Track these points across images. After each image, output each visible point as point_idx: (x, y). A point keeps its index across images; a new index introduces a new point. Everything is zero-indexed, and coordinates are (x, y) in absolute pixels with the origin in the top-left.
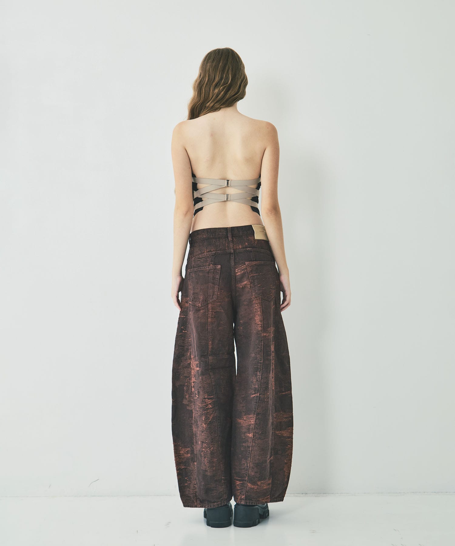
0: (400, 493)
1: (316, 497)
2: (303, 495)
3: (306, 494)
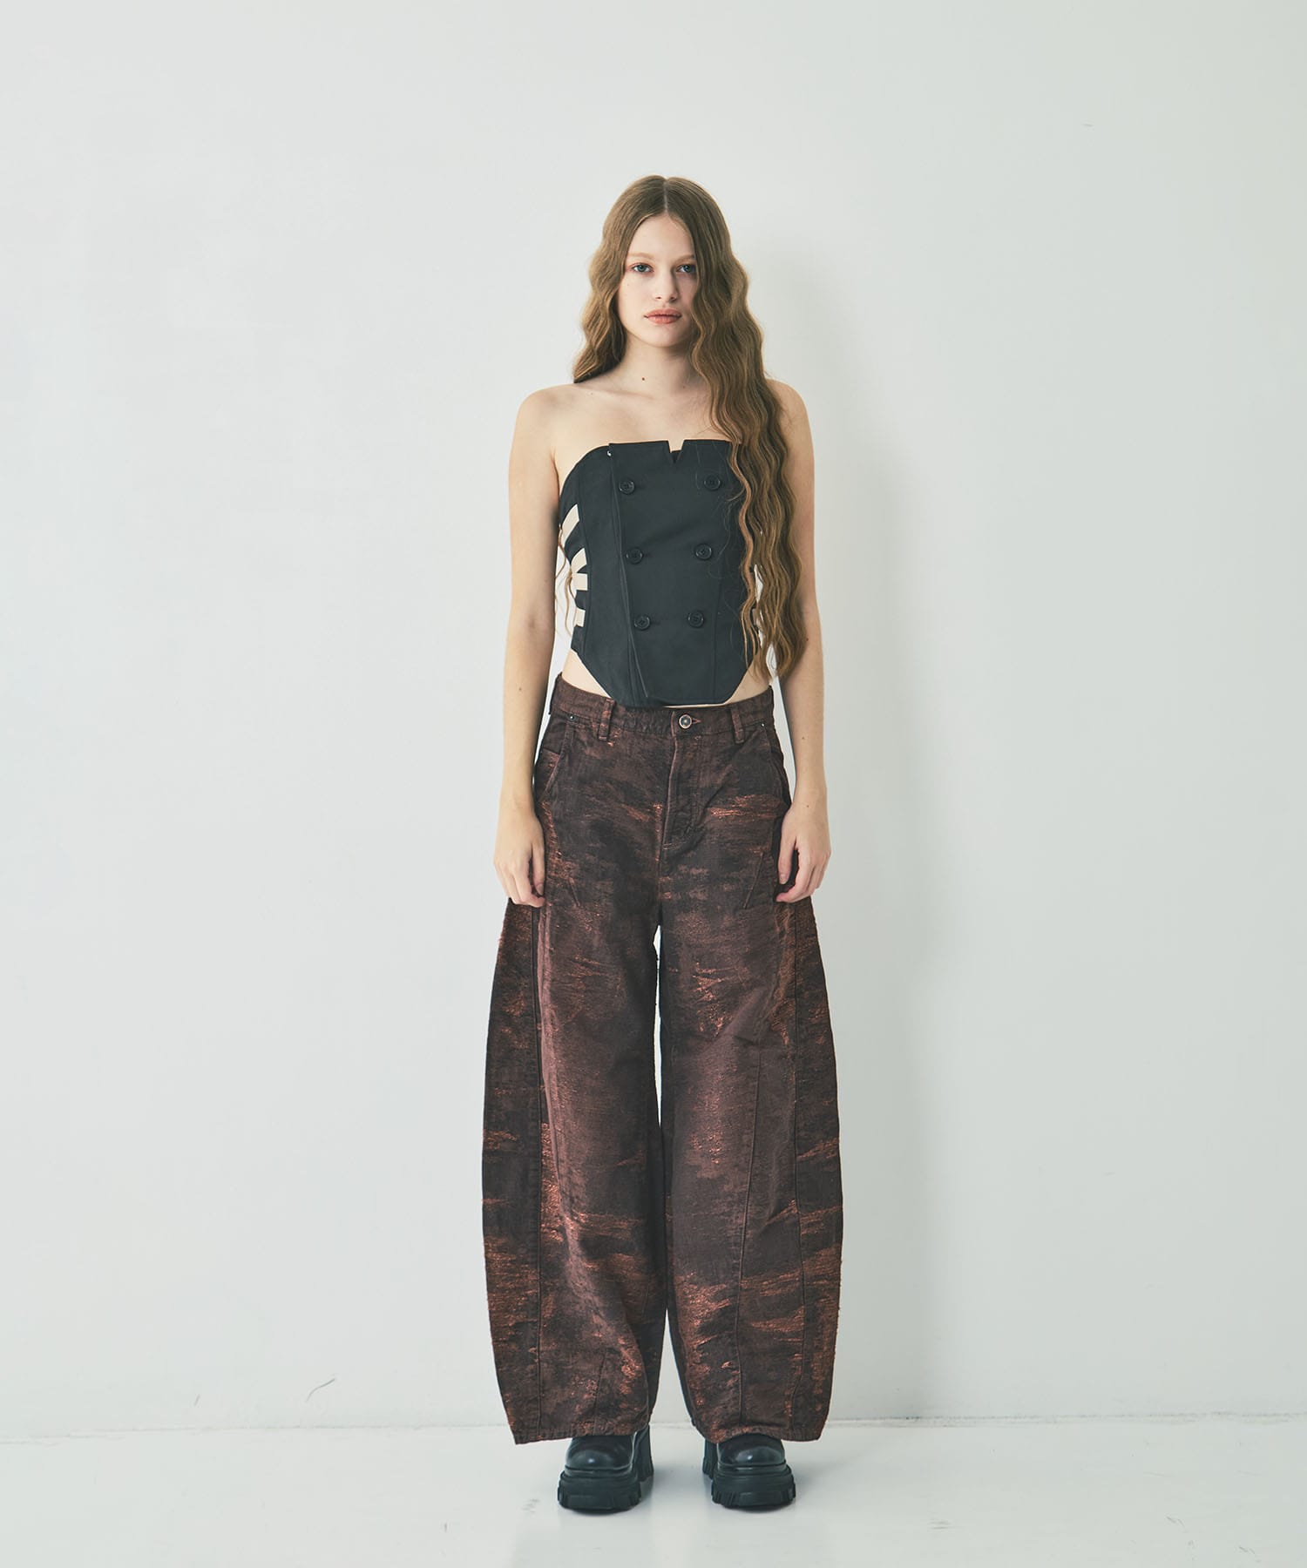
0: (1181, 1414)
1: (945, 1426)
2: (908, 1421)
3: (918, 1418)
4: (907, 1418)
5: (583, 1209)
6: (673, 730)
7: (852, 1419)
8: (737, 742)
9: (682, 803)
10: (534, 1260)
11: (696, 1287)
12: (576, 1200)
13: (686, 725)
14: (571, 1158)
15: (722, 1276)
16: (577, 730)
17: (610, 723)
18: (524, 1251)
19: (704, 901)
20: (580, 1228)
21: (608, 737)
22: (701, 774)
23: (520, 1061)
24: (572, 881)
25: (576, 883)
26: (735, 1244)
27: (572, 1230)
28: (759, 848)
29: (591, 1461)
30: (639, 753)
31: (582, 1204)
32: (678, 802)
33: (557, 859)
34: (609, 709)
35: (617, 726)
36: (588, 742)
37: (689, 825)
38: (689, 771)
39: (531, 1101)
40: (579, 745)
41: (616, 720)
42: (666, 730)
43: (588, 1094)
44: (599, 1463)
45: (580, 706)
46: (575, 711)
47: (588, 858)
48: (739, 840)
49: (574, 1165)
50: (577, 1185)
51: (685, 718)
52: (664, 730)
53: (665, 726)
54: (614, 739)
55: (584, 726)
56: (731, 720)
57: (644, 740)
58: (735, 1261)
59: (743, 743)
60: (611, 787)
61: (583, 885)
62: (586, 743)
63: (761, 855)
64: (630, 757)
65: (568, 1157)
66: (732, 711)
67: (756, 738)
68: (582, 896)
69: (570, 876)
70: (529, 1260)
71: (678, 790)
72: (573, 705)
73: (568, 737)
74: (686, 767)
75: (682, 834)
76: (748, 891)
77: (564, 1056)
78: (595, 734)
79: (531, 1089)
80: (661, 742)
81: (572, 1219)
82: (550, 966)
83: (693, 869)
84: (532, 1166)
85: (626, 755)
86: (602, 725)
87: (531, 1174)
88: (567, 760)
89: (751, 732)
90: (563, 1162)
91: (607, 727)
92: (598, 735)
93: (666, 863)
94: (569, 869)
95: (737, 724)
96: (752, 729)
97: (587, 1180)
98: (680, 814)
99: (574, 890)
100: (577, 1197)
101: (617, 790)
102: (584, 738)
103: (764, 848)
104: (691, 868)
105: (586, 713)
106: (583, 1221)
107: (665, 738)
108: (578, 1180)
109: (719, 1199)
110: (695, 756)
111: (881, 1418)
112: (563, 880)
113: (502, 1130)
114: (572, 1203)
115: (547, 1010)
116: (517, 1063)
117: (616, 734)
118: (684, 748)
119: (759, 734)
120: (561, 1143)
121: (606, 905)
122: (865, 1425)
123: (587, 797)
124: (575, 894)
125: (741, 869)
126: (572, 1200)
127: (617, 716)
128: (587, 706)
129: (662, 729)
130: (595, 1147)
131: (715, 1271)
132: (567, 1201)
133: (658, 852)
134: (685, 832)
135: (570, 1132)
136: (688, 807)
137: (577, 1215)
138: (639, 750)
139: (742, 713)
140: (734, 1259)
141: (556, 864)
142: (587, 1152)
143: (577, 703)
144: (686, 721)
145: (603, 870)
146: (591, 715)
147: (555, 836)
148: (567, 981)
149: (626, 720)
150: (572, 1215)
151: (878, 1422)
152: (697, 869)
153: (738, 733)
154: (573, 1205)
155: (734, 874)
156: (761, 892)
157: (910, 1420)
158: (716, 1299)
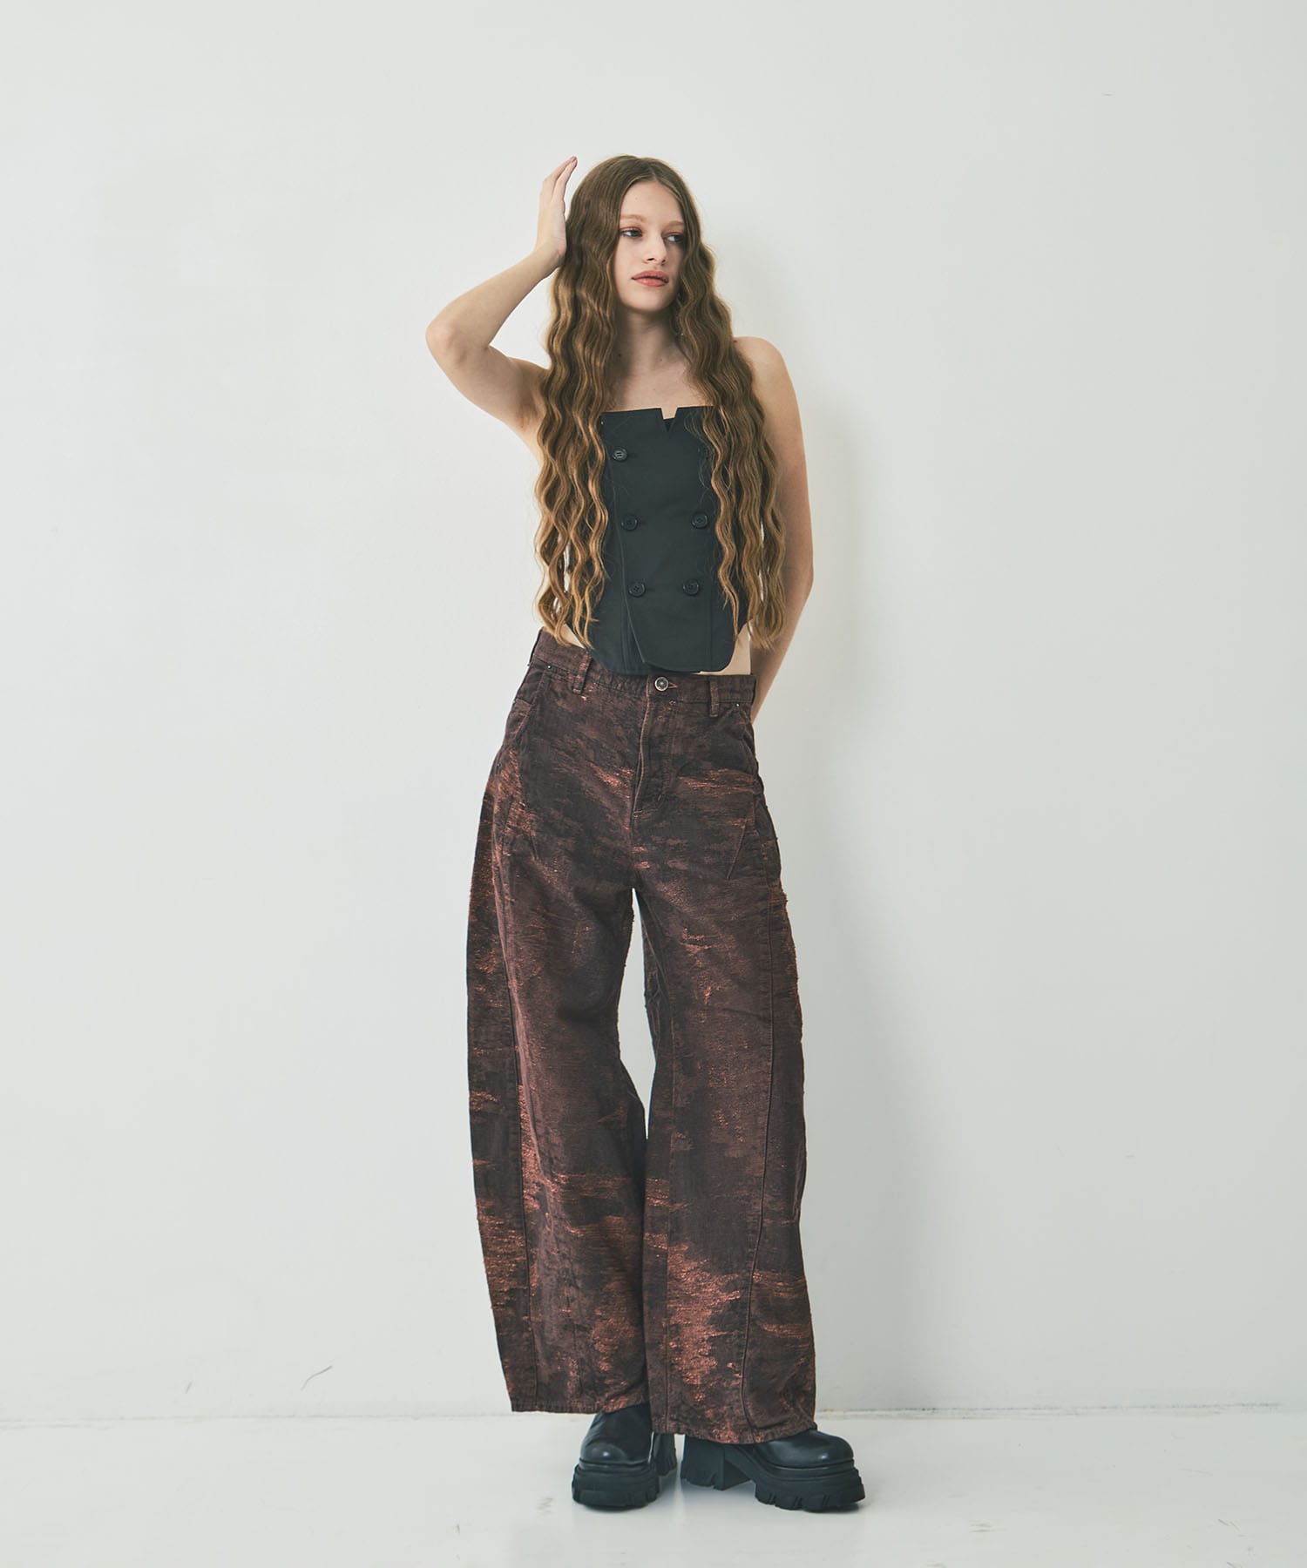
4: (924, 1410)
5: (562, 1170)
6: (648, 691)
7: (867, 1410)
8: (711, 716)
9: (655, 769)
10: (519, 1226)
11: (708, 1275)
12: (555, 1161)
13: (662, 687)
14: (547, 1117)
15: (735, 1266)
16: (552, 680)
17: (587, 677)
18: (510, 1216)
19: (685, 871)
20: (562, 1190)
21: (583, 691)
22: (674, 739)
23: (495, 1020)
24: (534, 834)
25: (537, 836)
26: (753, 1232)
27: (554, 1193)
28: (739, 821)
29: (606, 1454)
30: (611, 711)
31: (562, 1165)
32: (651, 768)
33: (520, 810)
34: (587, 661)
35: (593, 680)
36: (562, 693)
37: (660, 793)
38: (661, 736)
39: (507, 1061)
40: (553, 695)
41: (592, 674)
42: (641, 692)
43: (557, 1050)
44: (613, 1457)
45: (560, 656)
46: (554, 661)
47: (552, 813)
48: (716, 812)
49: (550, 1124)
50: (555, 1145)
51: (662, 680)
52: (639, 690)
53: (641, 686)
54: (587, 694)
55: (560, 677)
56: (709, 693)
57: (618, 697)
58: (750, 1250)
59: (717, 718)
60: (582, 743)
61: (545, 839)
62: (560, 695)
63: (743, 827)
64: (602, 714)
65: (544, 1116)
66: (711, 683)
67: (731, 715)
68: (542, 851)
69: (532, 829)
70: (515, 1225)
71: (649, 756)
72: (553, 655)
73: (542, 686)
74: (658, 731)
75: (654, 801)
76: (730, 864)
77: (529, 1011)
78: (569, 686)
79: (506, 1049)
80: (635, 702)
81: (553, 1182)
82: (511, 918)
83: (670, 840)
84: (512, 1129)
85: (599, 711)
86: (579, 677)
87: (512, 1137)
88: (538, 709)
89: (726, 709)
90: (540, 1122)
91: (583, 680)
92: (573, 687)
93: (637, 832)
94: (532, 821)
95: (715, 697)
96: (727, 706)
97: (565, 1139)
98: (652, 780)
99: (535, 843)
100: (556, 1158)
101: (587, 748)
102: (558, 689)
103: (745, 821)
104: (667, 838)
105: (565, 664)
106: (562, 1182)
107: (639, 699)
108: (556, 1140)
109: (741, 1181)
110: (668, 721)
111: (897, 1409)
112: (523, 832)
113: (484, 1090)
114: (550, 1165)
115: (512, 964)
116: (493, 1022)
117: (591, 688)
118: (656, 710)
119: (733, 712)
120: (536, 1102)
121: (565, 863)
122: (881, 1416)
123: (556, 750)
124: (535, 847)
125: (722, 841)
126: (551, 1161)
127: (594, 671)
128: (566, 657)
129: (636, 689)
130: (569, 1104)
131: (729, 1259)
132: (546, 1163)
133: (627, 820)
134: (656, 799)
135: (544, 1091)
136: (660, 774)
137: (557, 1177)
138: (611, 708)
139: (721, 687)
140: (750, 1247)
141: (519, 816)
142: (562, 1110)
143: (557, 653)
144: (662, 683)
145: (567, 827)
146: (569, 666)
147: (520, 786)
148: (530, 932)
149: (602, 675)
150: (553, 1177)
151: (895, 1413)
152: (674, 839)
153: (714, 706)
154: (553, 1166)
155: (715, 847)
156: (744, 865)
157: (926, 1412)
158: (728, 1288)
